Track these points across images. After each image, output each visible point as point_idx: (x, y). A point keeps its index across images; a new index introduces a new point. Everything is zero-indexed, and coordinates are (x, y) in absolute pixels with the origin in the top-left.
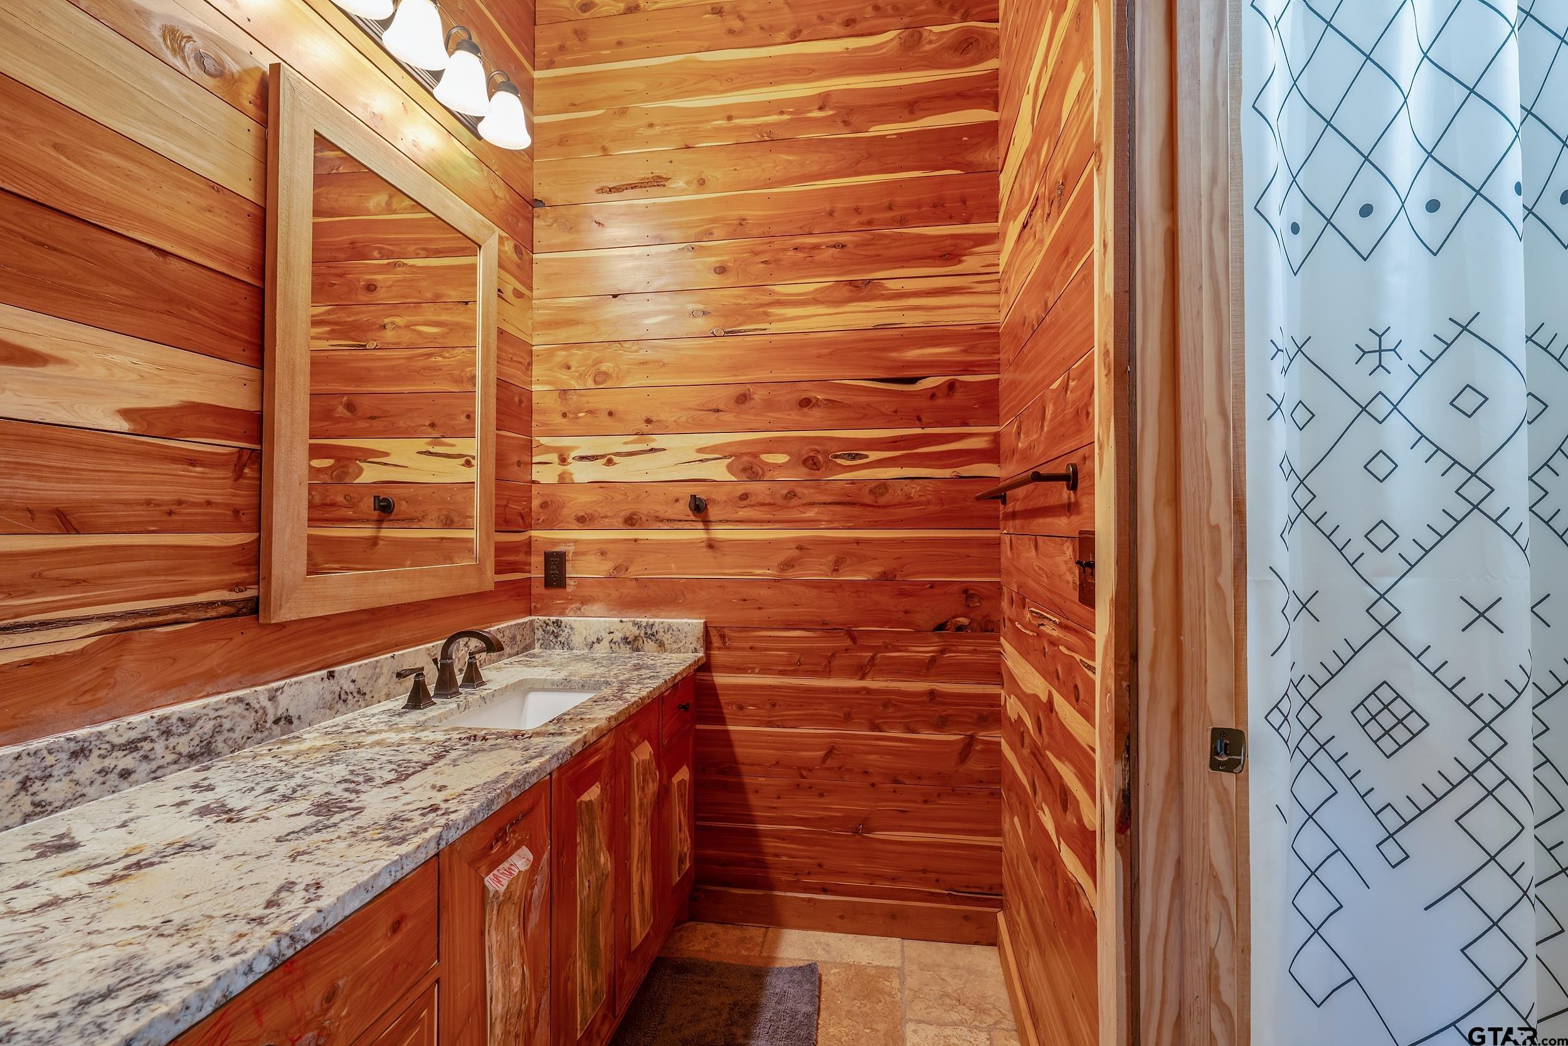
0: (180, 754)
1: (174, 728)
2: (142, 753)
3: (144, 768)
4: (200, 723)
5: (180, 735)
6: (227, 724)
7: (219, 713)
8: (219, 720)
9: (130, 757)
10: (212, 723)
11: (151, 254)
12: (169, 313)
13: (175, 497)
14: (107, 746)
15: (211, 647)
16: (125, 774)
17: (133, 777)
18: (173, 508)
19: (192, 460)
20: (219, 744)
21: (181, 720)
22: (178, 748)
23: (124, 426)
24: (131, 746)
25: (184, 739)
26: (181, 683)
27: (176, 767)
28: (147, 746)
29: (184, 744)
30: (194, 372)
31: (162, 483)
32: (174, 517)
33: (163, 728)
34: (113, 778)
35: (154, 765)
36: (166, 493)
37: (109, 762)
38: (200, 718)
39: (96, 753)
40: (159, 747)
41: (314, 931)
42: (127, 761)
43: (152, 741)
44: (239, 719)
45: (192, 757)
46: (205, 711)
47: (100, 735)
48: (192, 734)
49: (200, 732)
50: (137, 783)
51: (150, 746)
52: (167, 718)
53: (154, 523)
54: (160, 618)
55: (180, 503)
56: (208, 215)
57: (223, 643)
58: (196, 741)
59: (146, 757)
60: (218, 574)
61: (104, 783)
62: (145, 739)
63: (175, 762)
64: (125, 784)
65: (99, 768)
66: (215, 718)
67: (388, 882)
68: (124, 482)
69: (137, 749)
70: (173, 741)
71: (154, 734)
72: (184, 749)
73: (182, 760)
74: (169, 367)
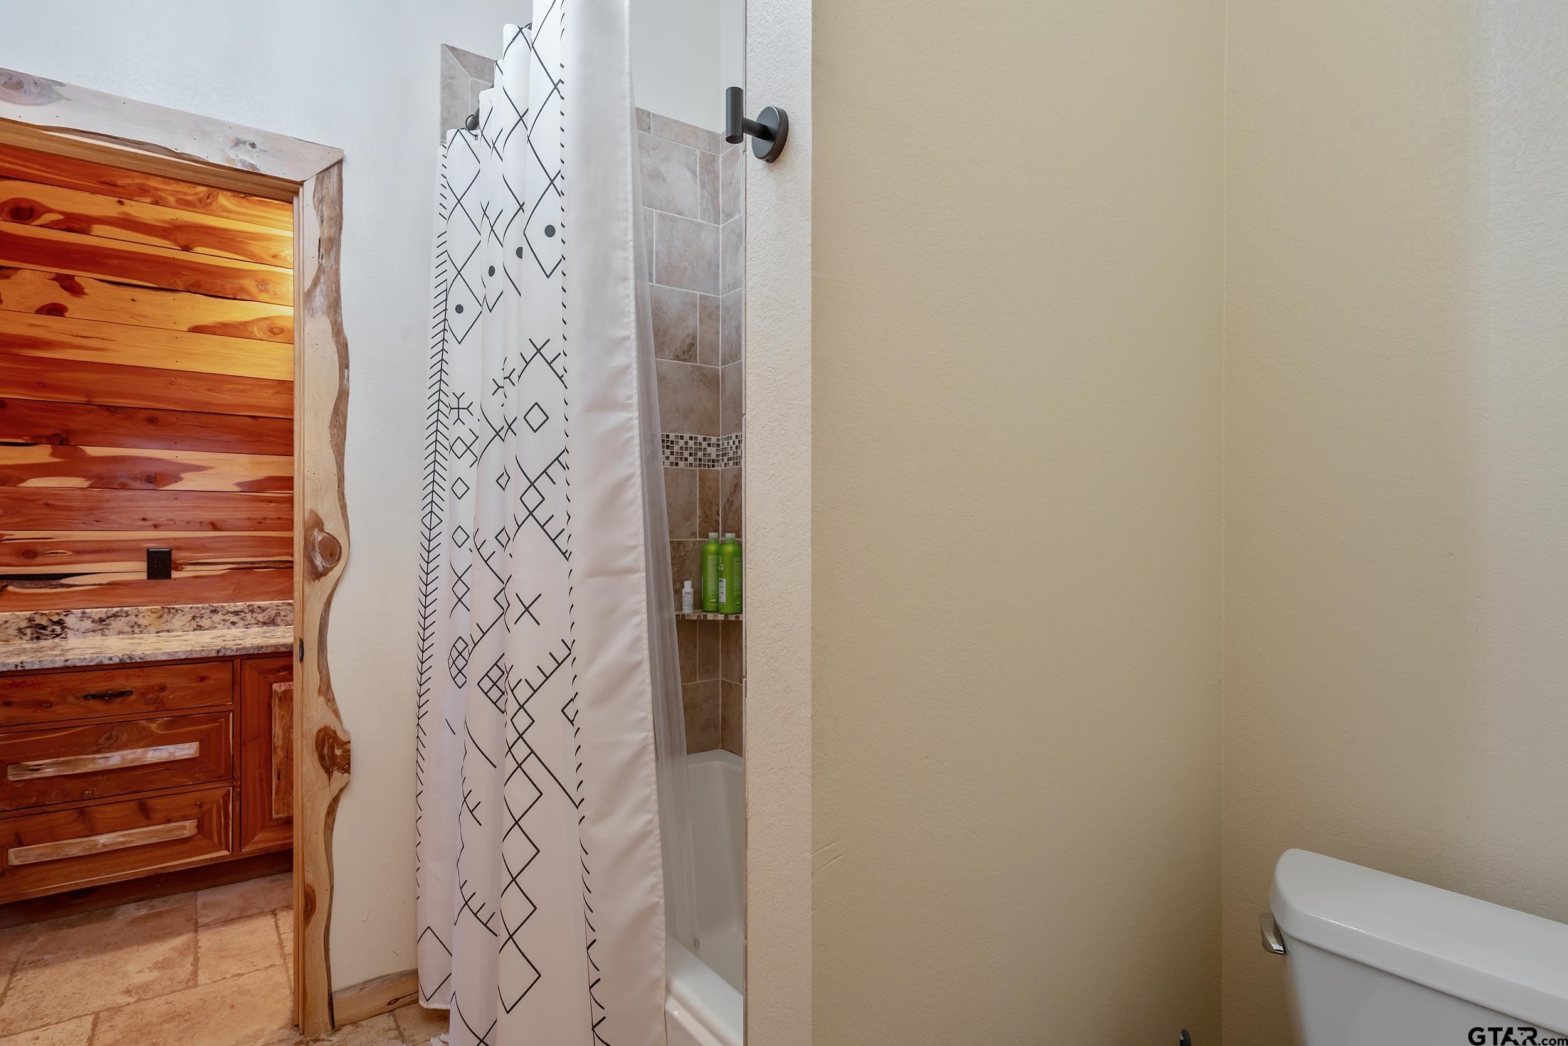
0: (259, 621)
1: (255, 610)
2: (240, 617)
3: (241, 623)
4: (268, 611)
5: (258, 613)
6: (283, 613)
7: (279, 608)
8: (278, 611)
9: (235, 617)
10: (275, 611)
11: (249, 419)
12: (258, 441)
13: (262, 516)
14: (226, 611)
15: (281, 580)
16: (233, 623)
17: (236, 625)
18: (262, 521)
19: (270, 500)
20: (279, 620)
21: (259, 607)
22: (257, 618)
23: (238, 489)
24: (236, 613)
25: (260, 615)
26: (264, 593)
27: (256, 626)
28: (243, 615)
29: (261, 617)
30: (271, 463)
31: (256, 511)
32: (261, 525)
33: (251, 609)
34: (228, 624)
35: (247, 623)
36: (259, 515)
37: (226, 617)
38: (268, 608)
39: (221, 613)
40: (249, 616)
41: (140, 658)
42: (234, 619)
43: (245, 613)
44: (289, 612)
45: (264, 623)
46: (271, 606)
47: (222, 606)
48: (264, 614)
49: (269, 614)
50: (238, 628)
51: (245, 615)
52: (252, 605)
53: (252, 527)
54: (256, 565)
55: (264, 519)
56: (278, 395)
57: (287, 579)
58: (267, 617)
59: (242, 619)
60: (282, 549)
61: (224, 624)
62: (242, 612)
63: (256, 624)
64: (233, 627)
65: (222, 618)
66: (277, 610)
67: (183, 657)
68: (236, 511)
69: (238, 615)
70: (255, 615)
71: (247, 611)
72: (261, 620)
73: (260, 624)
74: (258, 463)
